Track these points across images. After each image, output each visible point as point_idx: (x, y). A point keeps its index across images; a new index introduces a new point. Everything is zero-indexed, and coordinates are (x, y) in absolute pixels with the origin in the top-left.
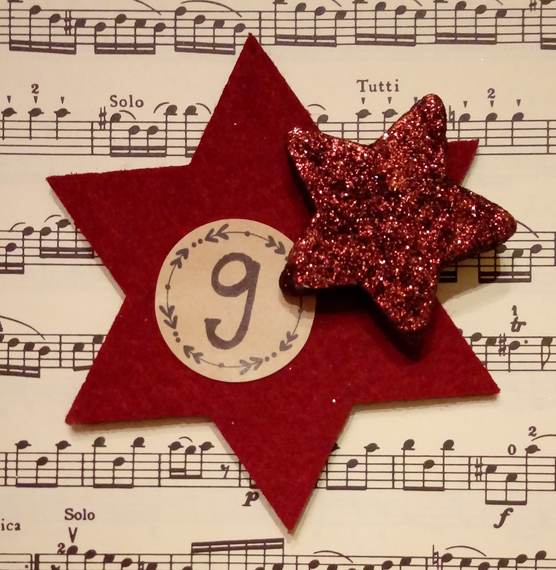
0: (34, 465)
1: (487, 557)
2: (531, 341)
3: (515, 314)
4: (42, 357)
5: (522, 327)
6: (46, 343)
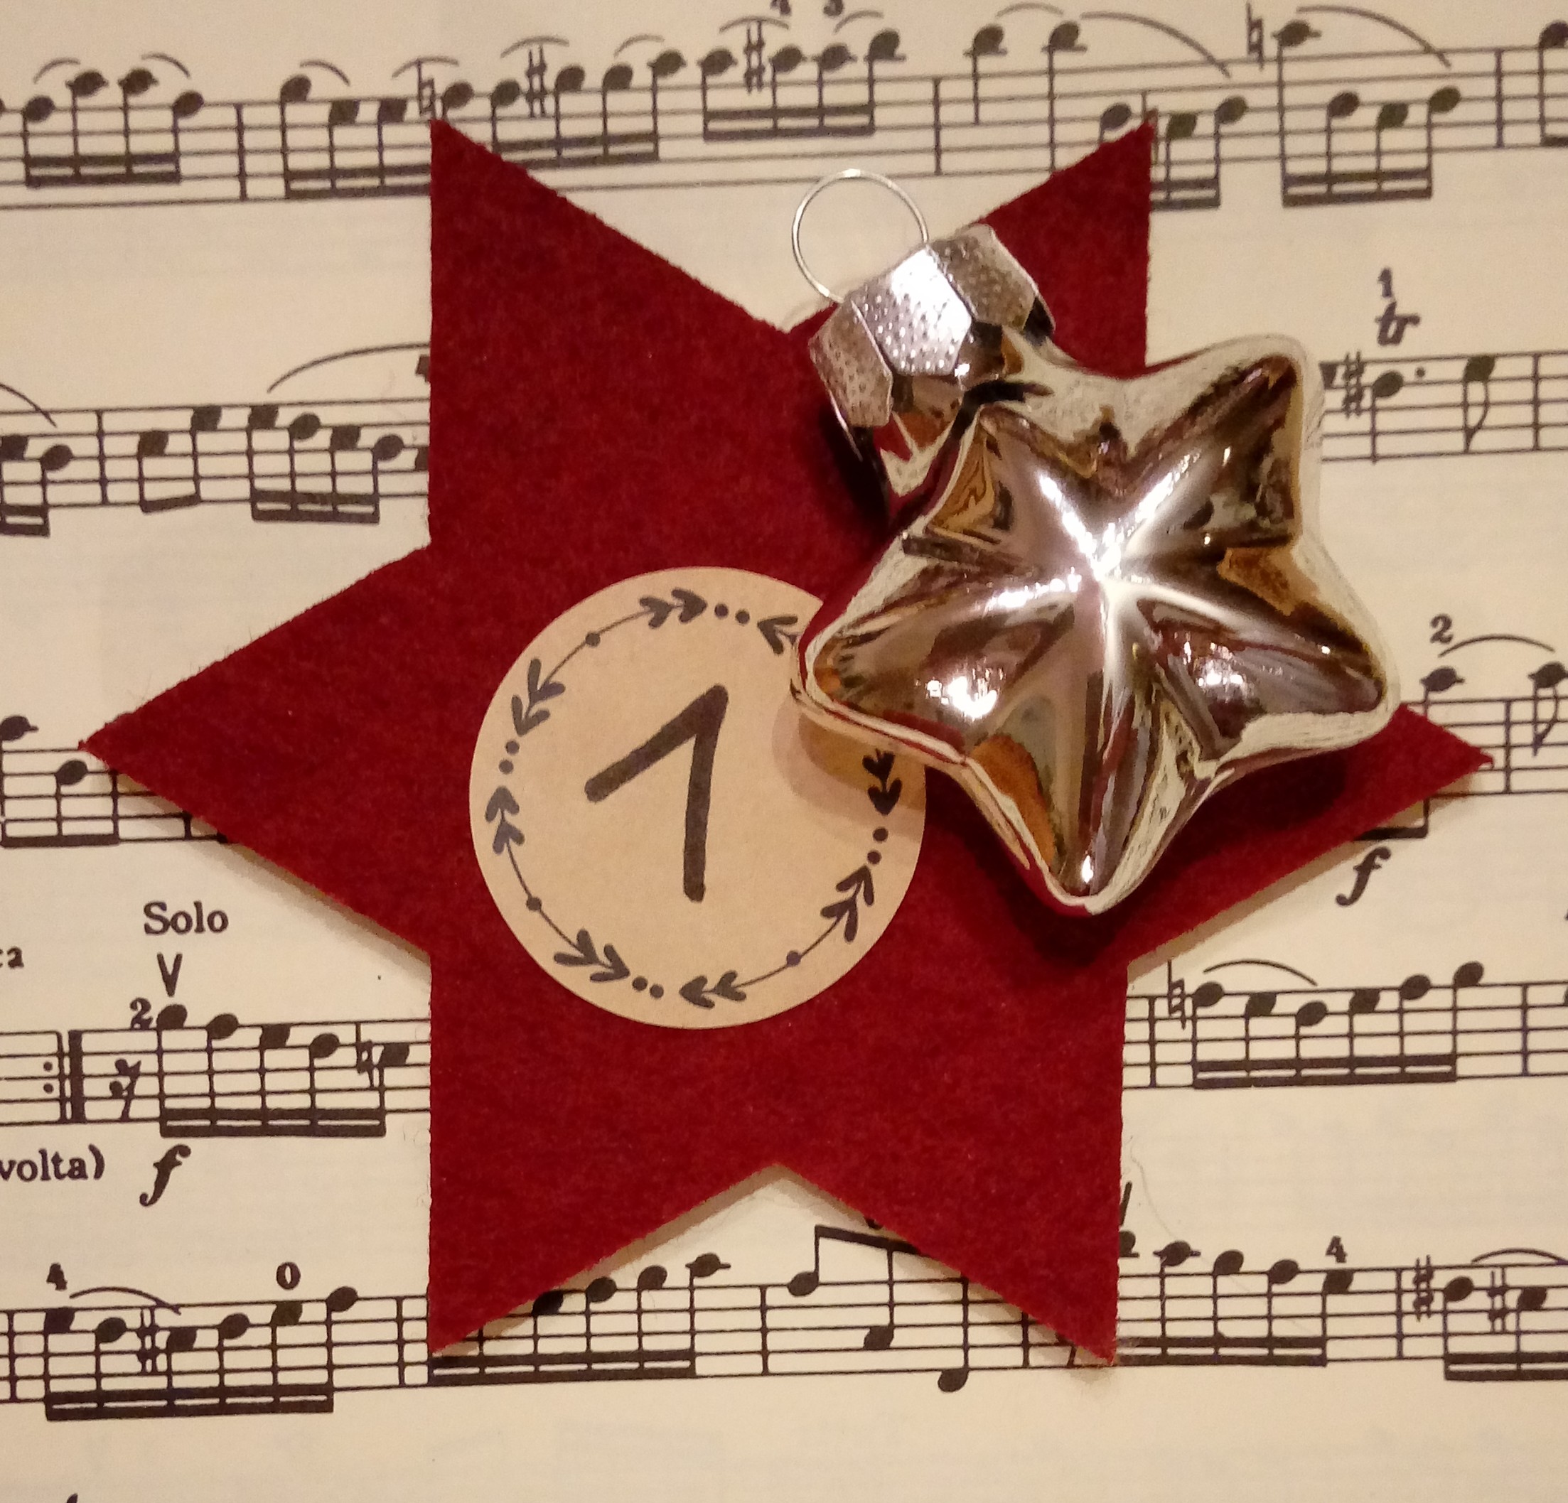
0: (49, 785)
1: (1319, 987)
2: (1433, 371)
3: (1388, 293)
4: (51, 475)
5: (1409, 330)
6: (59, 435)
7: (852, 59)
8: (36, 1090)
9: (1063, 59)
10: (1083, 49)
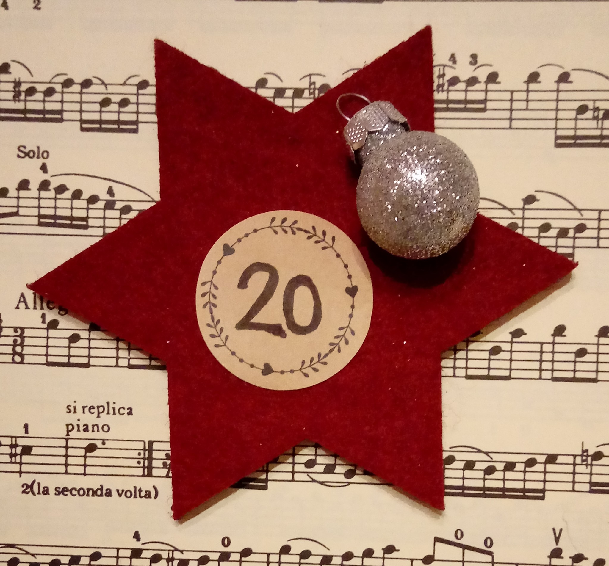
7: (480, 82)
8: (134, 463)
9: (563, 86)
10: (571, 82)
